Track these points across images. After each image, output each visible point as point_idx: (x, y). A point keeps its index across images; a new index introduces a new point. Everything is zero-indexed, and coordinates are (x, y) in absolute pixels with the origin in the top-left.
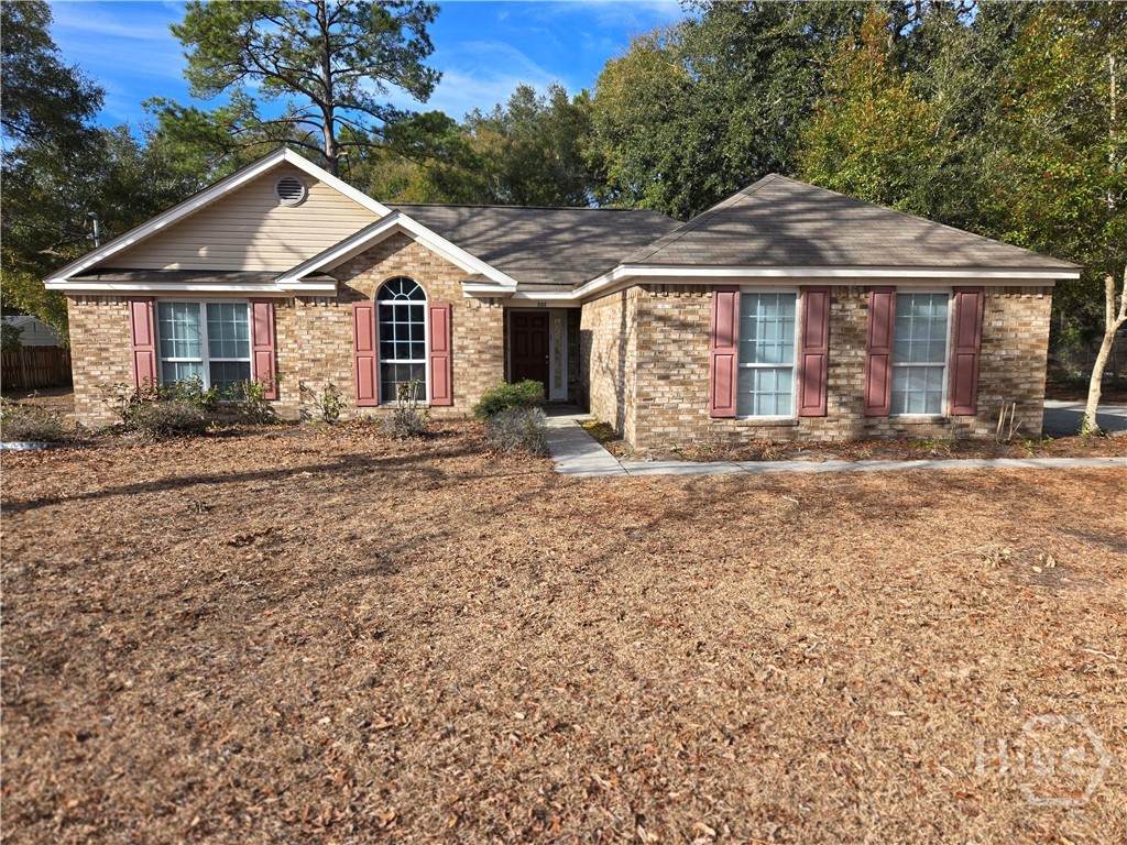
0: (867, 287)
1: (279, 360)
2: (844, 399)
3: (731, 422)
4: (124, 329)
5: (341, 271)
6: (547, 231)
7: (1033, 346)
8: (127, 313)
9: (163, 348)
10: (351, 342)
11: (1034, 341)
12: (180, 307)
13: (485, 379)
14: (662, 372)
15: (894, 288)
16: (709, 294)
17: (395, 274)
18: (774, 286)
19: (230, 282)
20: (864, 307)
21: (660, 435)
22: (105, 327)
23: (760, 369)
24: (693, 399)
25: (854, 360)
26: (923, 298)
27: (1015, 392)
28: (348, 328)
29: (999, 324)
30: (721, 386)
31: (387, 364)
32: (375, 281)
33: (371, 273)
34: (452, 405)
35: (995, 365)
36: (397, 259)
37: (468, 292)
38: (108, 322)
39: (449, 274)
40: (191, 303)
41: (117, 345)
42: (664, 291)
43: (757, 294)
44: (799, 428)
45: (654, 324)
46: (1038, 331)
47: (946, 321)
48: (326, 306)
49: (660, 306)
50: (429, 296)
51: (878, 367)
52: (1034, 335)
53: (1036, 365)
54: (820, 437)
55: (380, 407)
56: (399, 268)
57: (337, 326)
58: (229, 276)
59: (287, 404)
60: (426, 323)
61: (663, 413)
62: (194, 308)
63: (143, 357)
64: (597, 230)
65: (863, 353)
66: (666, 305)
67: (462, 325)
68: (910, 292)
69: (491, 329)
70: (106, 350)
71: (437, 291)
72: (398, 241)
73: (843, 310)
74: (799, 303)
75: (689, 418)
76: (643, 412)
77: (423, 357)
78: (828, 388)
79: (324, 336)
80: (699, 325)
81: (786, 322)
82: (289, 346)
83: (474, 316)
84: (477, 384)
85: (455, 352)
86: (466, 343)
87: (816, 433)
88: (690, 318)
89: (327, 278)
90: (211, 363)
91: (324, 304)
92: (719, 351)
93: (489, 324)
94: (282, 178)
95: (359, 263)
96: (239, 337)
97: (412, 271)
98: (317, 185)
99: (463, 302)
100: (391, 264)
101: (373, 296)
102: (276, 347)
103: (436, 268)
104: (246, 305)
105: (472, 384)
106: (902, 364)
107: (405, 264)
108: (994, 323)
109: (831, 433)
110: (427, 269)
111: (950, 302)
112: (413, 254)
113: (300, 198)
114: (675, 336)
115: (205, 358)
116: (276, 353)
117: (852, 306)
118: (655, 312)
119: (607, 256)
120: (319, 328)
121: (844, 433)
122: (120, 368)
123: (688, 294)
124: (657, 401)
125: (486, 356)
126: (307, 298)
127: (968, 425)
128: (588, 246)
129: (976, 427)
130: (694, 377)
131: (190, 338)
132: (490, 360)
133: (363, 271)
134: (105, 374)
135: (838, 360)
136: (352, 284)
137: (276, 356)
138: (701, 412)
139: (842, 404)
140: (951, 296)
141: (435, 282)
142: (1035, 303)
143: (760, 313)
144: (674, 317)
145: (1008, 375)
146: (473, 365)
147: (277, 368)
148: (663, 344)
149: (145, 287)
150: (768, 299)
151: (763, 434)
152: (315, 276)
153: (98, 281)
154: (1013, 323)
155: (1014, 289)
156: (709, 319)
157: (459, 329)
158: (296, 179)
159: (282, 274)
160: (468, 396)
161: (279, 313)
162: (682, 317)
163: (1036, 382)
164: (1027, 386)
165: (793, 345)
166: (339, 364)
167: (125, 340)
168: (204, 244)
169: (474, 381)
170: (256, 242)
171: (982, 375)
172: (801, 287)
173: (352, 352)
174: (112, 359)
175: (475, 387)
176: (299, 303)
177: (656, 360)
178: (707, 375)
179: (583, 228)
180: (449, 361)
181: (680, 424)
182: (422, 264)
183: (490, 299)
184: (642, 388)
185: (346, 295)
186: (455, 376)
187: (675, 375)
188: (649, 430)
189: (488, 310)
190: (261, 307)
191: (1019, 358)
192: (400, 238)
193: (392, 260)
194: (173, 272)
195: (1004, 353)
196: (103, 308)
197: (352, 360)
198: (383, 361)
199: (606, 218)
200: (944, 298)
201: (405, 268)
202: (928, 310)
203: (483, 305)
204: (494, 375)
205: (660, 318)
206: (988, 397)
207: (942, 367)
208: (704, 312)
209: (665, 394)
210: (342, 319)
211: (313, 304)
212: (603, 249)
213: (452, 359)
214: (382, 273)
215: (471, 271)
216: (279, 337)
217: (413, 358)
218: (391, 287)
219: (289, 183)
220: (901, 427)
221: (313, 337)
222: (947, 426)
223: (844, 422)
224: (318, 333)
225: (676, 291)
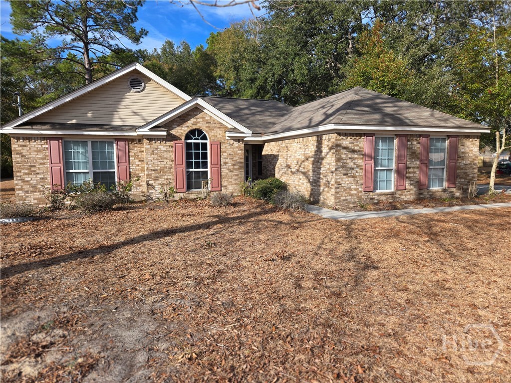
0: (420, 135)
1: (131, 170)
2: (412, 182)
3: (371, 193)
4: (45, 155)
5: (168, 125)
6: (237, 109)
7: (474, 159)
8: (47, 146)
9: (67, 164)
10: (172, 161)
11: (474, 157)
12: (76, 143)
13: (236, 177)
14: (345, 172)
15: (429, 135)
16: (363, 137)
17: (194, 127)
18: (386, 134)
19: (106, 130)
20: (419, 143)
21: (344, 200)
22: (33, 154)
23: (381, 170)
24: (357, 184)
25: (415, 166)
26: (438, 140)
27: (468, 178)
28: (171, 154)
29: (463, 150)
30: (368, 178)
31: (189, 171)
32: (184, 131)
33: (182, 127)
34: (221, 190)
35: (462, 167)
36: (195, 120)
37: (228, 136)
38: (36, 151)
39: (219, 128)
40: (82, 141)
41: (41, 164)
42: (346, 136)
43: (380, 138)
44: (396, 195)
45: (342, 151)
46: (475, 153)
47: (445, 149)
48: (160, 143)
49: (344, 143)
50: (210, 138)
51: (424, 168)
52: (474, 155)
53: (475, 167)
54: (403, 199)
55: (187, 192)
56: (196, 124)
57: (165, 153)
58: (105, 127)
59: (135, 193)
60: (209, 151)
61: (345, 190)
62: (84, 144)
63: (56, 169)
64: (259, 109)
65: (418, 163)
66: (347, 142)
67: (225, 152)
68: (439, 137)
69: (238, 154)
70: (34, 166)
71: (214, 136)
72: (195, 111)
73: (412, 145)
74: (396, 142)
75: (355, 192)
76: (338, 190)
77: (207, 168)
78: (407, 177)
79: (159, 158)
80: (359, 151)
81: (391, 149)
82: (136, 163)
83: (231, 148)
84: (233, 180)
85: (222, 165)
86: (227, 160)
87: (402, 197)
88: (356, 148)
89: (162, 129)
90: (94, 172)
91: (159, 142)
92: (367, 162)
93: (238, 151)
94: (132, 78)
95: (176, 122)
96: (109, 159)
97: (202, 126)
98: (150, 82)
99: (226, 141)
100: (192, 122)
101: (183, 138)
102: (129, 164)
103: (213, 125)
104: (113, 143)
105: (230, 180)
106: (431, 167)
107: (199, 122)
108: (461, 150)
109: (408, 197)
110: (209, 125)
111: (447, 141)
112: (202, 118)
113: (141, 89)
114: (350, 156)
115: (90, 169)
116: (129, 167)
117: (415, 143)
118: (343, 145)
119: (269, 121)
120: (157, 154)
121: (412, 197)
122: (43, 176)
123: (355, 137)
124: (343, 185)
125: (236, 167)
126: (150, 139)
127: (453, 192)
128: (258, 116)
129: (456, 192)
130: (357, 174)
131: (81, 159)
132: (238, 169)
133: (178, 126)
134: (33, 179)
135: (410, 166)
136: (173, 132)
137: (130, 169)
138: (360, 189)
139: (411, 184)
140: (447, 139)
141: (213, 131)
142: (474, 142)
143: (381, 145)
144: (350, 148)
145: (466, 171)
146: (231, 171)
147: (130, 175)
148: (345, 159)
149: (60, 133)
150: (384, 139)
151: (383, 198)
152: (156, 128)
153: (32, 129)
154: (468, 150)
155: (468, 136)
156: (363, 148)
157: (224, 154)
158: (140, 79)
159: (140, 127)
160: (228, 186)
161: (131, 146)
162: (353, 148)
163: (474, 174)
164: (472, 175)
165: (393, 160)
166: (166, 172)
167: (45, 161)
168: (90, 110)
169: (231, 179)
170: (118, 110)
171: (458, 171)
172: (396, 135)
173: (173, 166)
174: (38, 171)
175: (231, 182)
176: (145, 141)
177: (343, 167)
178: (362, 173)
179: (252, 108)
180: (219, 169)
181: (351, 195)
182: (207, 123)
183: (239, 140)
184: (337, 179)
185: (171, 138)
186: (222, 177)
187: (350, 173)
188: (340, 199)
189: (237, 145)
190: (122, 143)
191: (470, 164)
192: (197, 109)
193: (193, 120)
194: (73, 125)
195: (464, 162)
196: (33, 143)
197: (173, 170)
198: (188, 170)
199: (260, 104)
200: (444, 140)
201: (199, 125)
202: (439, 144)
203: (235, 143)
204: (240, 176)
205: (345, 148)
206: (459, 180)
207: (443, 169)
208: (361, 145)
209: (346, 182)
210: (168, 150)
211: (154, 142)
212: (265, 118)
213: (221, 169)
214: (188, 126)
215: (230, 126)
216: (131, 159)
217: (202, 168)
218: (191, 134)
219: (136, 80)
220: (431, 193)
221: (154, 159)
222: (446, 192)
223: (412, 192)
224: (156, 157)
225: (350, 136)
